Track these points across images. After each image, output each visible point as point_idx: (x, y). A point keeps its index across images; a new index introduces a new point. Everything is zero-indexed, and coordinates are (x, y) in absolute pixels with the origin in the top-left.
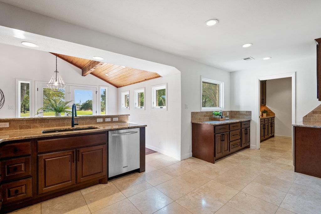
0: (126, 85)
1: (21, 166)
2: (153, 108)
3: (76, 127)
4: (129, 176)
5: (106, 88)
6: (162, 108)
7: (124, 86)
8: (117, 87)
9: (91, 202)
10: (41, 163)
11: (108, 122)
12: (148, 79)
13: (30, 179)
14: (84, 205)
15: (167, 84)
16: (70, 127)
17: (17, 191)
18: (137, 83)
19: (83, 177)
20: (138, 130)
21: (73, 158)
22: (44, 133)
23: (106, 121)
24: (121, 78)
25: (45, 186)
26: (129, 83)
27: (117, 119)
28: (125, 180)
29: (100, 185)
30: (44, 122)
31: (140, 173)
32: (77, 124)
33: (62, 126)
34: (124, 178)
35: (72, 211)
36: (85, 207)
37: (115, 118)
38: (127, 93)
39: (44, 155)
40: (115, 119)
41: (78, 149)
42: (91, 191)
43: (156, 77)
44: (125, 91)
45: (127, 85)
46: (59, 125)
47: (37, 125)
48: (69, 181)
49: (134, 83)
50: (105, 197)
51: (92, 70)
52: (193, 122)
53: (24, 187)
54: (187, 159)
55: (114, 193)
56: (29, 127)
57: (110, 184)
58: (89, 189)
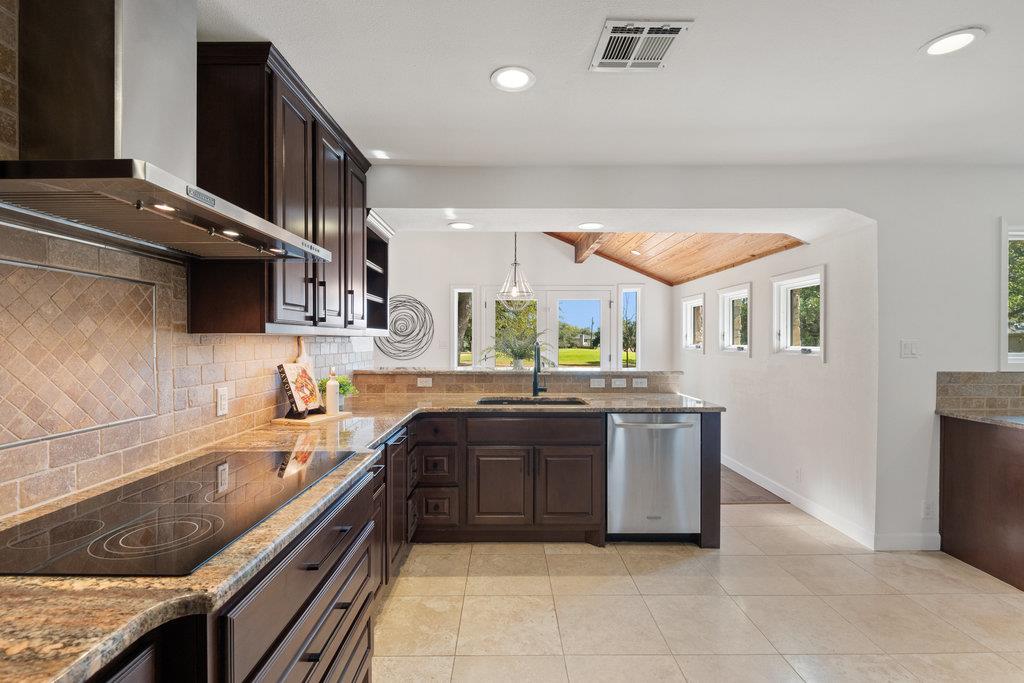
0: (694, 278)
1: (443, 460)
2: (779, 351)
3: (541, 395)
4: (667, 547)
5: (638, 290)
6: (810, 351)
7: (688, 280)
8: (670, 283)
9: (558, 573)
10: (473, 463)
11: (619, 390)
12: (761, 256)
13: (456, 490)
14: (543, 575)
15: (826, 266)
16: (530, 395)
17: (437, 507)
18: (726, 267)
19: (548, 513)
20: (696, 419)
21: (529, 467)
22: (481, 403)
23: (613, 386)
24: (674, 258)
25: (479, 512)
26: (703, 270)
27: (643, 383)
28: (651, 553)
29: (586, 545)
30: (483, 381)
31: (700, 547)
32: (545, 390)
33: (516, 391)
34: (651, 547)
35: (519, 577)
36: (545, 579)
37: (639, 380)
38: (699, 302)
39: (477, 448)
40: (638, 383)
41: (537, 447)
42: (565, 551)
43: (786, 247)
44: (693, 296)
45: (698, 277)
46: (509, 390)
47: (473, 386)
48: (519, 514)
49: (718, 270)
50: (590, 573)
51: (595, 246)
52: (947, 412)
53: (446, 502)
54: (911, 552)
55: (613, 573)
56: (460, 389)
57: (610, 550)
58: (561, 545)
